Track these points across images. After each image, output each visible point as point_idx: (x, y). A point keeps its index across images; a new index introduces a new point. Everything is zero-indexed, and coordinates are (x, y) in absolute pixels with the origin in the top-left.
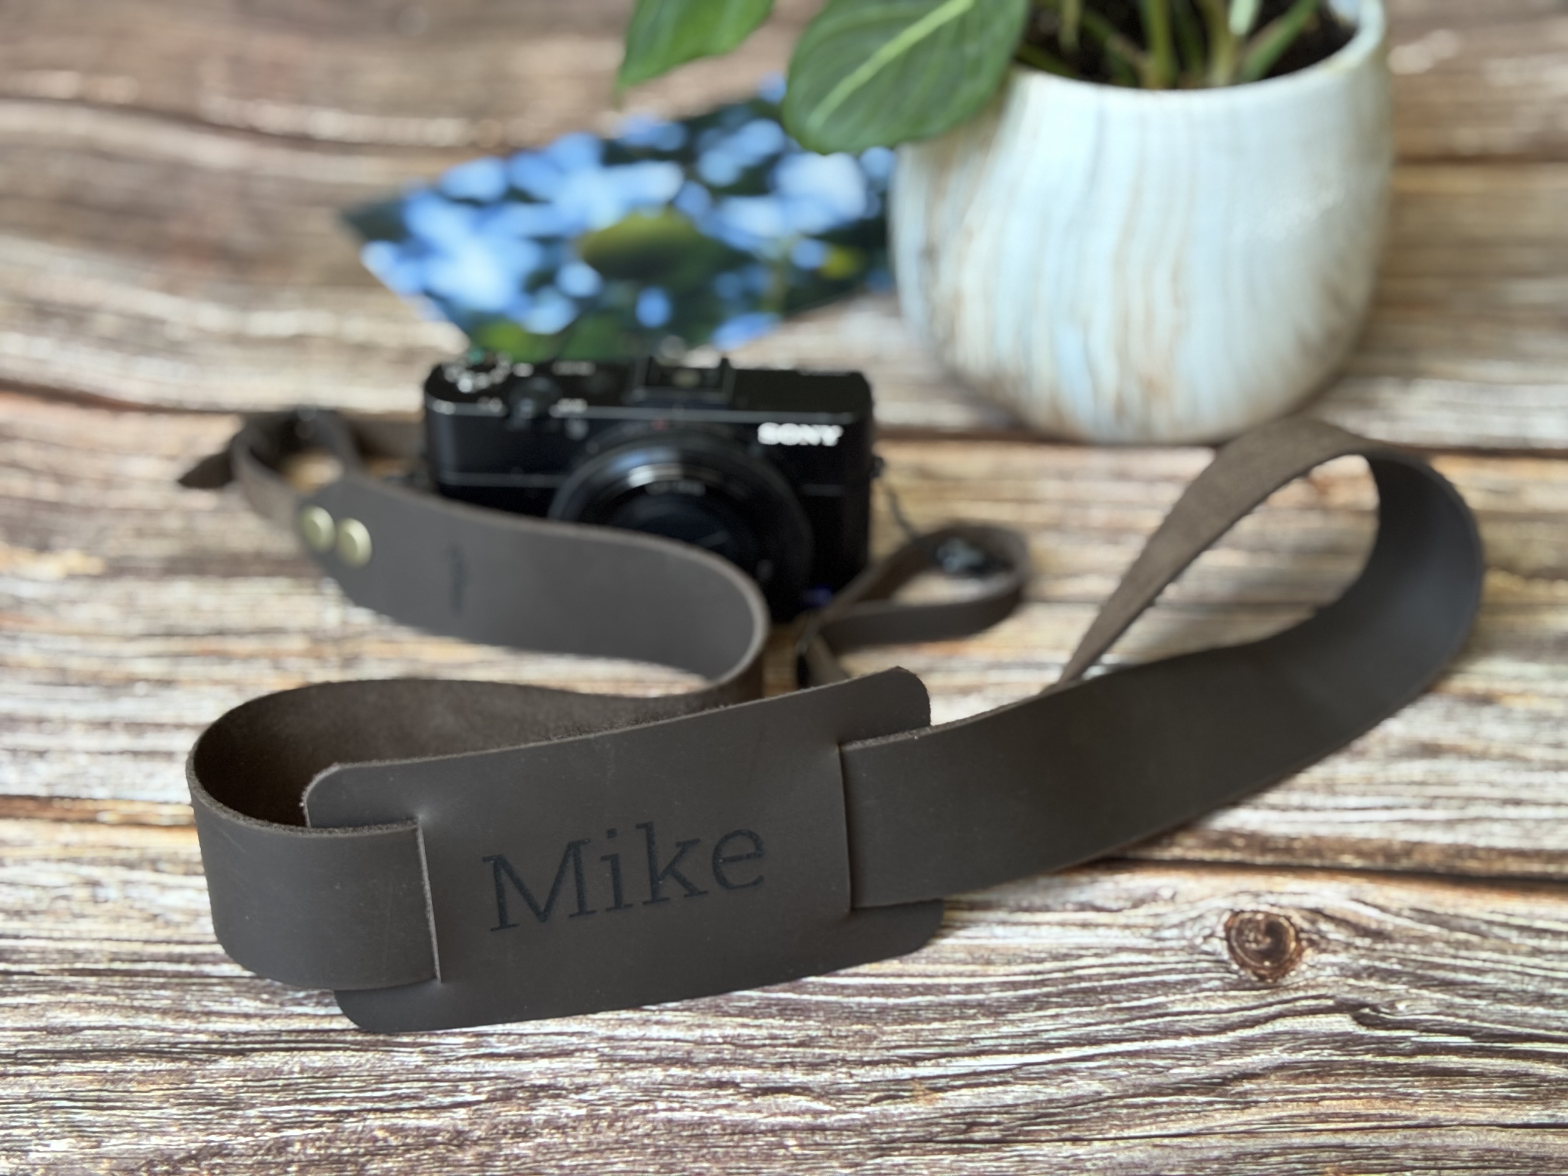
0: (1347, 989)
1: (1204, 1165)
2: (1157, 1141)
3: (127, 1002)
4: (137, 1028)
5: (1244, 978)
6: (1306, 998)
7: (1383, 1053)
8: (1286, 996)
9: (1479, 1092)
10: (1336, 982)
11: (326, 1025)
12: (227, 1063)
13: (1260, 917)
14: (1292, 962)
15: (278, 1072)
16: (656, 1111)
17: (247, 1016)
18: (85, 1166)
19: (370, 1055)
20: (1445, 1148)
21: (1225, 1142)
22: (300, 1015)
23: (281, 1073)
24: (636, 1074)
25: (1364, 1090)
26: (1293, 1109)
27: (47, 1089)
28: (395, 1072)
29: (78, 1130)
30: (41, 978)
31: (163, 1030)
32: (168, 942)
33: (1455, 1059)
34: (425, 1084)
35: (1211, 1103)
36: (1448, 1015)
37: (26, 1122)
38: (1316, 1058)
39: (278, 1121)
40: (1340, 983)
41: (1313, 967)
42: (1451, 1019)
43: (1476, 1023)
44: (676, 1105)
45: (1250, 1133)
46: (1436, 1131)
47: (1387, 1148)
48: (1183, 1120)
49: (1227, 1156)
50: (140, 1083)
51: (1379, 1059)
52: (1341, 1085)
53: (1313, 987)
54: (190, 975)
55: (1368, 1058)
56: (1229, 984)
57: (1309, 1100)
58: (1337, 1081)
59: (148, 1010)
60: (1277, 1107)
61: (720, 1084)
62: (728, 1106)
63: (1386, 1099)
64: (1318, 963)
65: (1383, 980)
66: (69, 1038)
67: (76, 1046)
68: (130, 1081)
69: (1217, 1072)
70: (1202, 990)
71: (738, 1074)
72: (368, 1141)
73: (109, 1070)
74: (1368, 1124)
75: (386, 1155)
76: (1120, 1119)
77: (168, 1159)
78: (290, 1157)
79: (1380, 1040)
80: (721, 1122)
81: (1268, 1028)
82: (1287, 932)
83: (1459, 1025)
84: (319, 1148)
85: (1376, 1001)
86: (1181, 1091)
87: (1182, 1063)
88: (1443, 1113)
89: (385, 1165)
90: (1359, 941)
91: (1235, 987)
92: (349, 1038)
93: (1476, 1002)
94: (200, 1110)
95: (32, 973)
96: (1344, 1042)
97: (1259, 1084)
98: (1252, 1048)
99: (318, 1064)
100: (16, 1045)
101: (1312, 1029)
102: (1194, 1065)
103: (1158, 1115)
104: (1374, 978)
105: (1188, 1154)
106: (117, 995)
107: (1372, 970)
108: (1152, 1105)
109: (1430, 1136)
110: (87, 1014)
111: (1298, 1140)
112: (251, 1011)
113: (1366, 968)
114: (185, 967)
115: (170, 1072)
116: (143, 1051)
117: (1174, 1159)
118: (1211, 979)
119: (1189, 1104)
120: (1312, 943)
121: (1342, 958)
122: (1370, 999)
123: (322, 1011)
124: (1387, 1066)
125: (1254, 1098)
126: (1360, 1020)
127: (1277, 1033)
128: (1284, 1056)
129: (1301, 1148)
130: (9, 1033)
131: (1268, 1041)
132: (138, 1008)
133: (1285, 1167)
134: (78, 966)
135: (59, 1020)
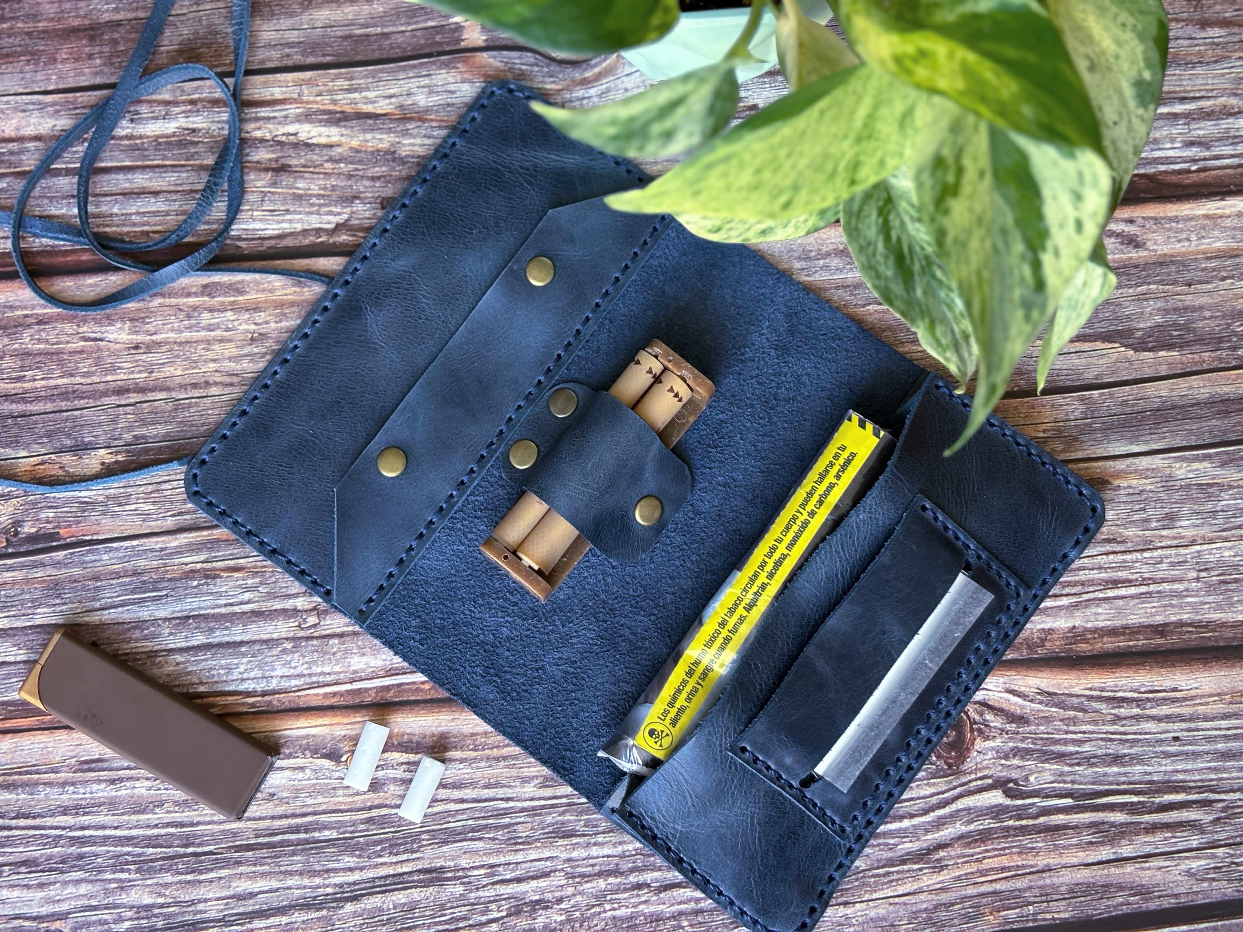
0: (1000, 768)
1: (918, 915)
2: (892, 900)
3: (277, 869)
4: (289, 888)
5: (939, 767)
6: (976, 780)
7: (1019, 818)
8: (964, 780)
9: (1074, 841)
10: (993, 763)
11: (399, 870)
12: (349, 908)
14: (968, 750)
15: (381, 909)
16: (605, 911)
17: (351, 869)
19: (431, 889)
20: (1052, 886)
21: (930, 897)
22: (382, 864)
23: (383, 910)
24: (589, 885)
25: (1008, 848)
26: (967, 869)
28: (449, 901)
31: (305, 887)
32: (286, 817)
33: (1061, 816)
34: (469, 908)
35: (921, 869)
36: (1060, 782)
38: (981, 827)
40: (997, 764)
41: (980, 753)
42: (1061, 785)
43: (1076, 786)
44: (616, 906)
45: (944, 889)
46: (1048, 874)
47: (1020, 891)
48: (906, 883)
49: (931, 907)
51: (1017, 823)
52: (994, 846)
53: (980, 770)
54: (307, 842)
55: (1011, 823)
56: (931, 773)
57: (978, 860)
58: (992, 843)
59: (291, 873)
60: (958, 868)
61: (639, 886)
62: (646, 902)
63: (1020, 853)
64: (984, 749)
65: (1022, 758)
66: (251, 901)
67: (258, 907)
69: (924, 845)
70: (915, 781)
71: (648, 877)
74: (1009, 874)
76: (870, 886)
79: (1019, 808)
80: (644, 915)
81: (953, 807)
82: (966, 725)
83: (1066, 789)
85: (1017, 776)
86: (904, 862)
87: (904, 840)
88: (1053, 860)
90: (1009, 727)
91: (935, 775)
92: (416, 878)
93: (1077, 768)
95: (211, 853)
96: (997, 812)
97: (949, 852)
98: (944, 824)
99: (403, 901)
100: (222, 911)
101: (979, 804)
102: (911, 841)
103: (891, 881)
104: (1017, 757)
105: (909, 907)
106: (269, 864)
107: (1016, 750)
108: (887, 874)
109: (1044, 878)
110: (256, 882)
111: (971, 891)
112: (352, 865)
113: (1012, 750)
114: (302, 836)
116: (297, 905)
117: (901, 912)
119: (908, 871)
120: (980, 731)
121: (998, 742)
122: (1013, 775)
123: (394, 859)
124: (1023, 827)
125: (946, 863)
126: (1007, 793)
127: (959, 811)
128: (963, 828)
129: (972, 897)
130: (214, 903)
131: (954, 817)
132: (285, 873)
133: (963, 912)
134: (238, 843)
135: (240, 889)
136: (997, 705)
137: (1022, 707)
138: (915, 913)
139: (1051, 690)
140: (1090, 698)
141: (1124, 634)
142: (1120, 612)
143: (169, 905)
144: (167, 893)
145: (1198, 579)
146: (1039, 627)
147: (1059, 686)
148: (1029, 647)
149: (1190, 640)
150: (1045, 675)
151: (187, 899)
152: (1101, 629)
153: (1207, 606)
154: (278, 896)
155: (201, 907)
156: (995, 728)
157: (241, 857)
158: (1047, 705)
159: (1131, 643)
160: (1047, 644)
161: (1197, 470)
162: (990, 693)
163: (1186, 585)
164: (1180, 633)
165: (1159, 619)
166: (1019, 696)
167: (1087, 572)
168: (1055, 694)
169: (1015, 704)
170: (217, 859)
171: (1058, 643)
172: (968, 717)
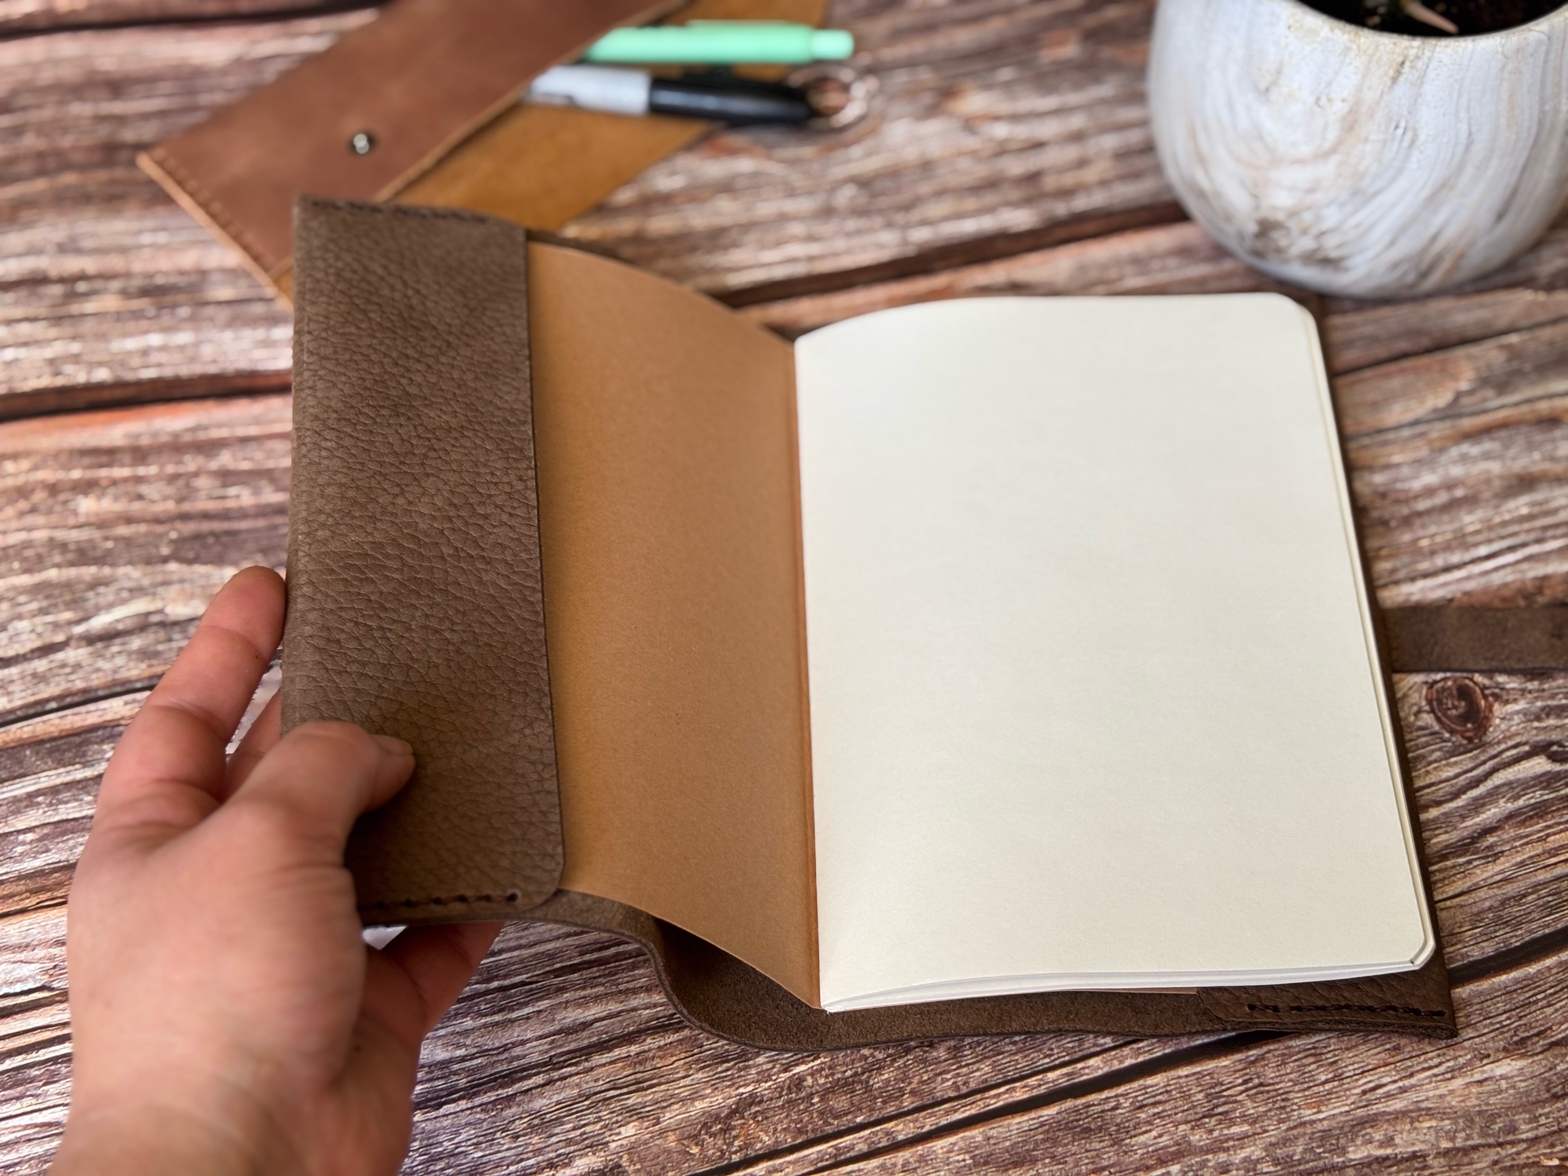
0: (1534, 732)
1: (1483, 916)
3: (614, 989)
4: (634, 1009)
5: (1457, 744)
6: (1508, 749)
8: (1493, 752)
10: (1525, 728)
13: (1450, 683)
14: (1487, 719)
18: (657, 1142)
21: (1491, 892)
26: (1530, 851)
27: (592, 1084)
29: (634, 1113)
30: (534, 986)
31: (655, 1006)
35: (1469, 862)
37: (592, 1118)
38: (1532, 801)
39: (784, 1061)
40: (1529, 728)
41: (1503, 719)
45: (1506, 881)
48: (1454, 882)
49: (1495, 905)
50: (661, 1058)
52: (1557, 820)
53: (1510, 738)
56: (1448, 752)
57: (1539, 840)
58: (1553, 817)
59: (634, 991)
60: (1518, 852)
64: (1507, 714)
65: (1558, 716)
66: (585, 1034)
67: (595, 1038)
68: (653, 1058)
69: (1465, 834)
70: (1430, 763)
72: (860, 1061)
73: (632, 1054)
75: (878, 1069)
77: (717, 1118)
78: (809, 1090)
81: (1490, 784)
82: (1475, 692)
84: (827, 1077)
85: (1560, 738)
87: (1437, 832)
89: (883, 1078)
90: (1530, 686)
91: (1454, 753)
94: (720, 1069)
95: (523, 984)
96: (1547, 781)
97: (1499, 836)
98: (1483, 805)
100: (546, 1052)
101: (1521, 776)
102: (1446, 832)
104: (1552, 717)
105: (1467, 909)
106: (603, 985)
107: (1547, 709)
110: (588, 1008)
111: (1542, 876)
113: (1543, 709)
115: (680, 1041)
116: (649, 1029)
117: (1459, 918)
118: (1433, 751)
119: (1454, 867)
120: (1497, 697)
121: (1521, 705)
122: (1555, 736)
125: (1499, 849)
126: (1554, 758)
127: (1497, 787)
128: (1509, 805)
129: (1546, 883)
130: (534, 1043)
131: (1493, 795)
132: (627, 992)
133: (1540, 902)
134: (558, 966)
135: (568, 1020)
138: (1478, 914)
143: (472, 1057)
144: (468, 1042)
146: (1529, 575)
148: (1525, 598)
151: (497, 1045)
154: (622, 1021)
155: (517, 1051)
157: (564, 981)
170: (531, 990)
171: (1559, 590)
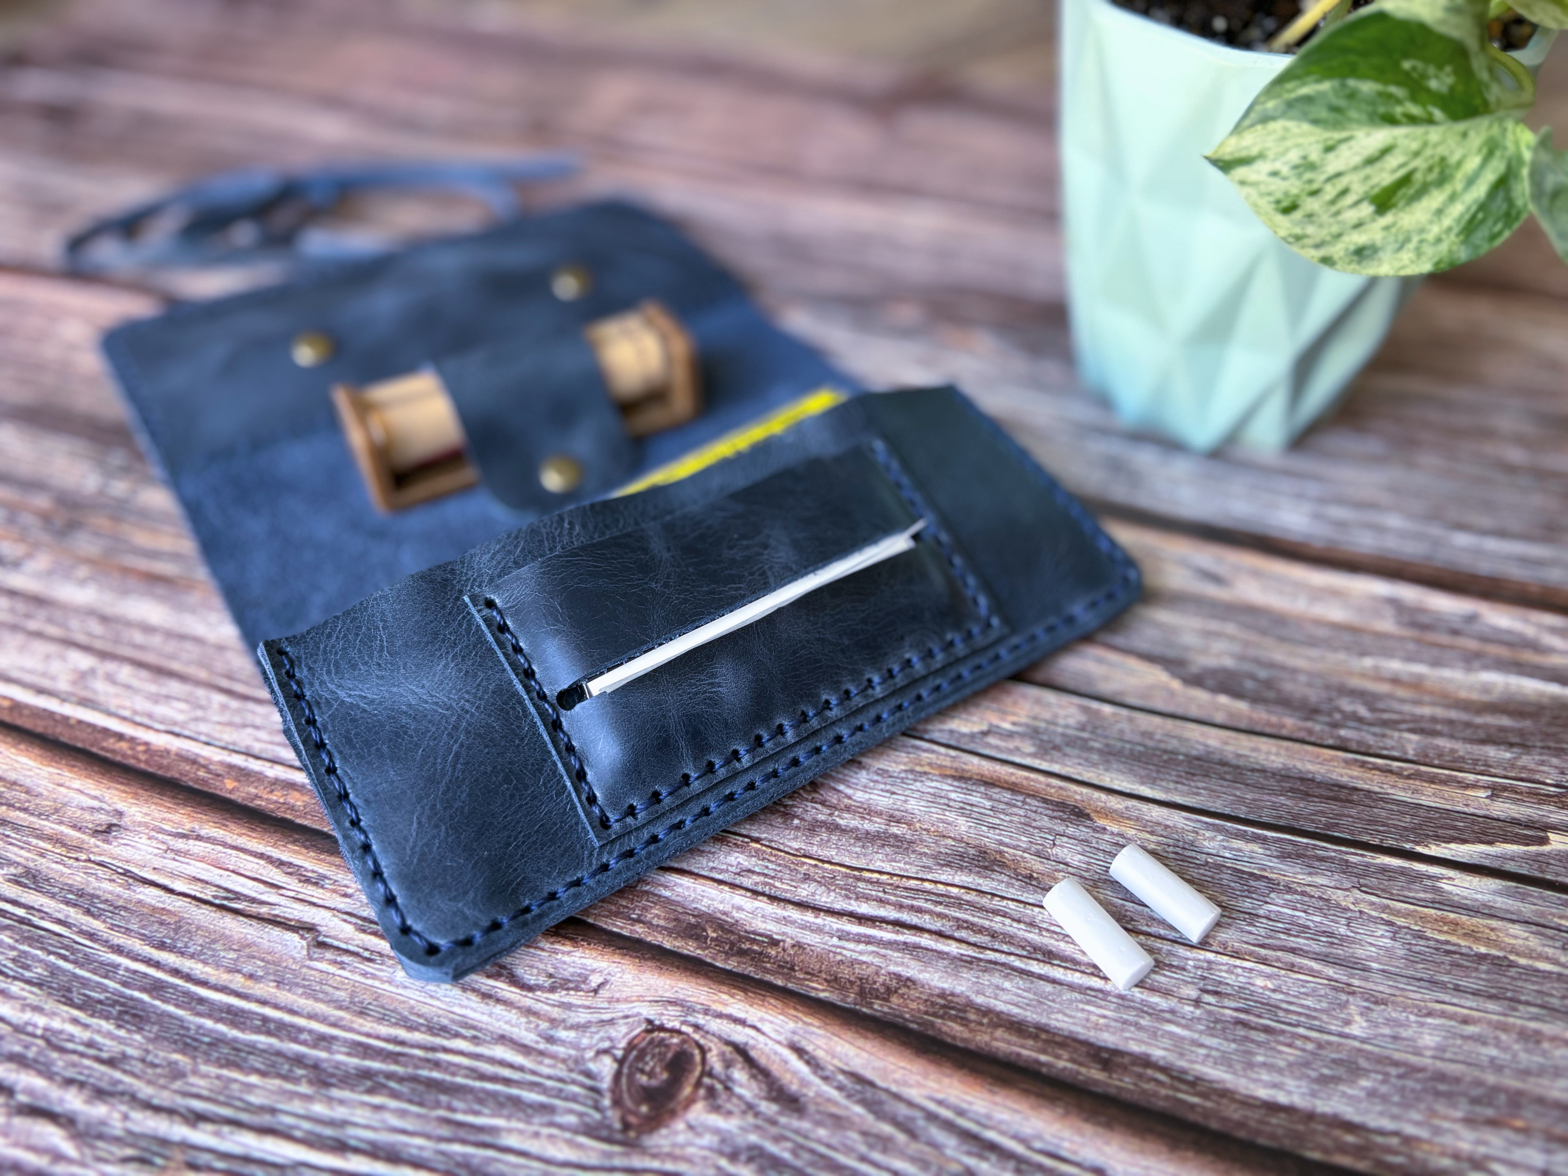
136: (763, 1061)
137: (804, 1083)
139: (869, 1074)
140: (932, 1117)
141: (1036, 1037)
142: (1041, 1000)
145: (1197, 1002)
146: (893, 968)
147: (884, 1073)
148: (862, 993)
149: (1155, 1094)
150: (868, 1045)
152: (999, 1014)
153: (1203, 1051)
156: (740, 1097)
158: (849, 1096)
159: (1043, 1058)
160: (895, 1000)
161: (1240, 850)
162: (761, 1038)
163: (1173, 1003)
164: (1140, 1076)
165: (1108, 1039)
166: (808, 1063)
167: (1008, 921)
168: (871, 1084)
169: (795, 1073)
171: (914, 1005)
172: (704, 1061)
